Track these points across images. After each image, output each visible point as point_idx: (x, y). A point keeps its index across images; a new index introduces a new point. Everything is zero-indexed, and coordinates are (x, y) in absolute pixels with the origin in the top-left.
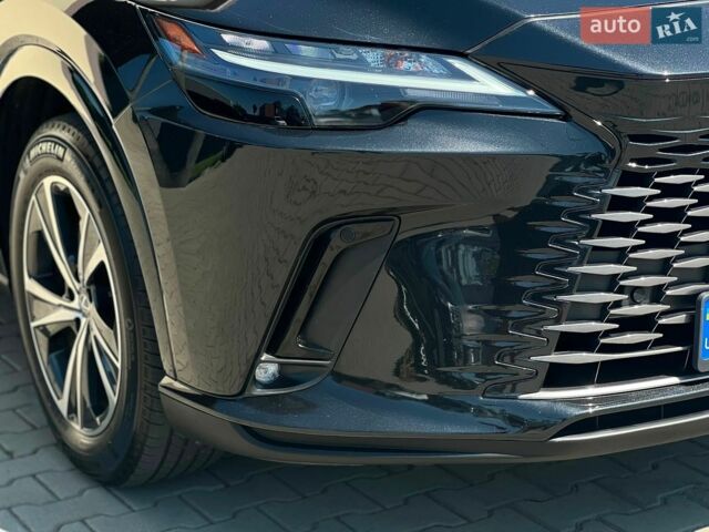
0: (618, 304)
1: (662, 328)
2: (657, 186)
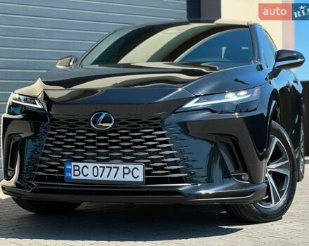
0: (48, 161)
1: (58, 169)
2: (57, 132)
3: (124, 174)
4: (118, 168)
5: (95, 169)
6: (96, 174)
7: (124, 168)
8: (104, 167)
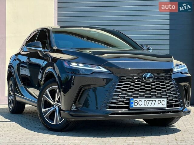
0: (119, 98)
1: (125, 102)
2: (124, 83)
3: (158, 103)
4: (156, 100)
5: (145, 101)
6: (145, 104)
7: (158, 100)
8: (149, 100)
